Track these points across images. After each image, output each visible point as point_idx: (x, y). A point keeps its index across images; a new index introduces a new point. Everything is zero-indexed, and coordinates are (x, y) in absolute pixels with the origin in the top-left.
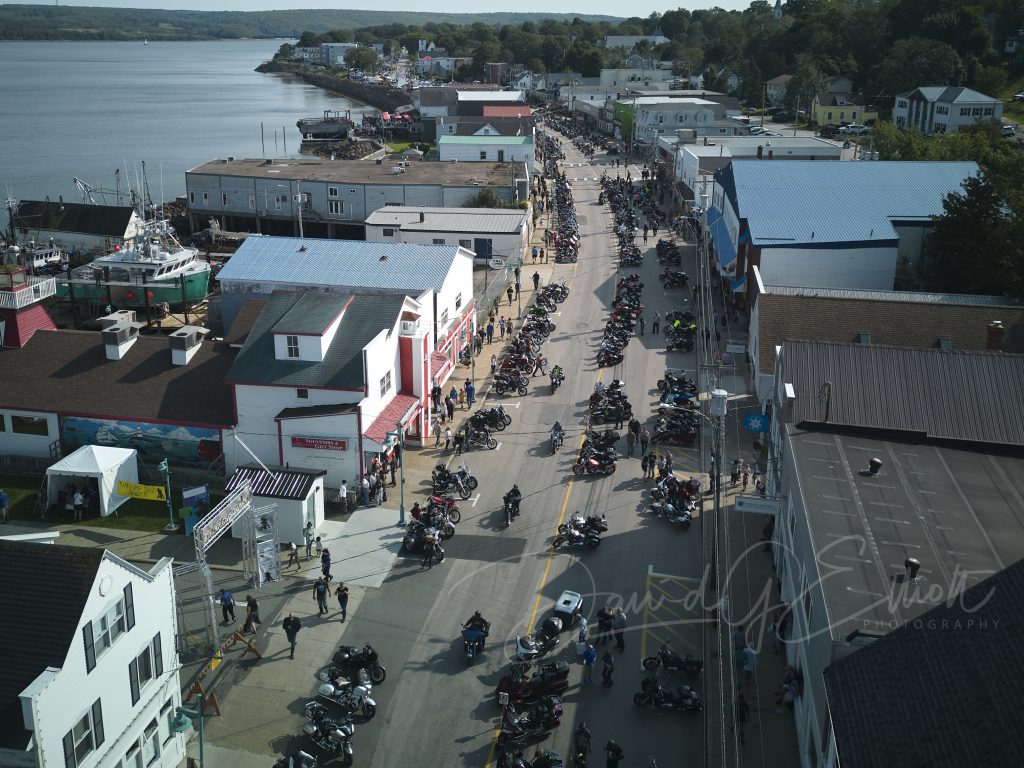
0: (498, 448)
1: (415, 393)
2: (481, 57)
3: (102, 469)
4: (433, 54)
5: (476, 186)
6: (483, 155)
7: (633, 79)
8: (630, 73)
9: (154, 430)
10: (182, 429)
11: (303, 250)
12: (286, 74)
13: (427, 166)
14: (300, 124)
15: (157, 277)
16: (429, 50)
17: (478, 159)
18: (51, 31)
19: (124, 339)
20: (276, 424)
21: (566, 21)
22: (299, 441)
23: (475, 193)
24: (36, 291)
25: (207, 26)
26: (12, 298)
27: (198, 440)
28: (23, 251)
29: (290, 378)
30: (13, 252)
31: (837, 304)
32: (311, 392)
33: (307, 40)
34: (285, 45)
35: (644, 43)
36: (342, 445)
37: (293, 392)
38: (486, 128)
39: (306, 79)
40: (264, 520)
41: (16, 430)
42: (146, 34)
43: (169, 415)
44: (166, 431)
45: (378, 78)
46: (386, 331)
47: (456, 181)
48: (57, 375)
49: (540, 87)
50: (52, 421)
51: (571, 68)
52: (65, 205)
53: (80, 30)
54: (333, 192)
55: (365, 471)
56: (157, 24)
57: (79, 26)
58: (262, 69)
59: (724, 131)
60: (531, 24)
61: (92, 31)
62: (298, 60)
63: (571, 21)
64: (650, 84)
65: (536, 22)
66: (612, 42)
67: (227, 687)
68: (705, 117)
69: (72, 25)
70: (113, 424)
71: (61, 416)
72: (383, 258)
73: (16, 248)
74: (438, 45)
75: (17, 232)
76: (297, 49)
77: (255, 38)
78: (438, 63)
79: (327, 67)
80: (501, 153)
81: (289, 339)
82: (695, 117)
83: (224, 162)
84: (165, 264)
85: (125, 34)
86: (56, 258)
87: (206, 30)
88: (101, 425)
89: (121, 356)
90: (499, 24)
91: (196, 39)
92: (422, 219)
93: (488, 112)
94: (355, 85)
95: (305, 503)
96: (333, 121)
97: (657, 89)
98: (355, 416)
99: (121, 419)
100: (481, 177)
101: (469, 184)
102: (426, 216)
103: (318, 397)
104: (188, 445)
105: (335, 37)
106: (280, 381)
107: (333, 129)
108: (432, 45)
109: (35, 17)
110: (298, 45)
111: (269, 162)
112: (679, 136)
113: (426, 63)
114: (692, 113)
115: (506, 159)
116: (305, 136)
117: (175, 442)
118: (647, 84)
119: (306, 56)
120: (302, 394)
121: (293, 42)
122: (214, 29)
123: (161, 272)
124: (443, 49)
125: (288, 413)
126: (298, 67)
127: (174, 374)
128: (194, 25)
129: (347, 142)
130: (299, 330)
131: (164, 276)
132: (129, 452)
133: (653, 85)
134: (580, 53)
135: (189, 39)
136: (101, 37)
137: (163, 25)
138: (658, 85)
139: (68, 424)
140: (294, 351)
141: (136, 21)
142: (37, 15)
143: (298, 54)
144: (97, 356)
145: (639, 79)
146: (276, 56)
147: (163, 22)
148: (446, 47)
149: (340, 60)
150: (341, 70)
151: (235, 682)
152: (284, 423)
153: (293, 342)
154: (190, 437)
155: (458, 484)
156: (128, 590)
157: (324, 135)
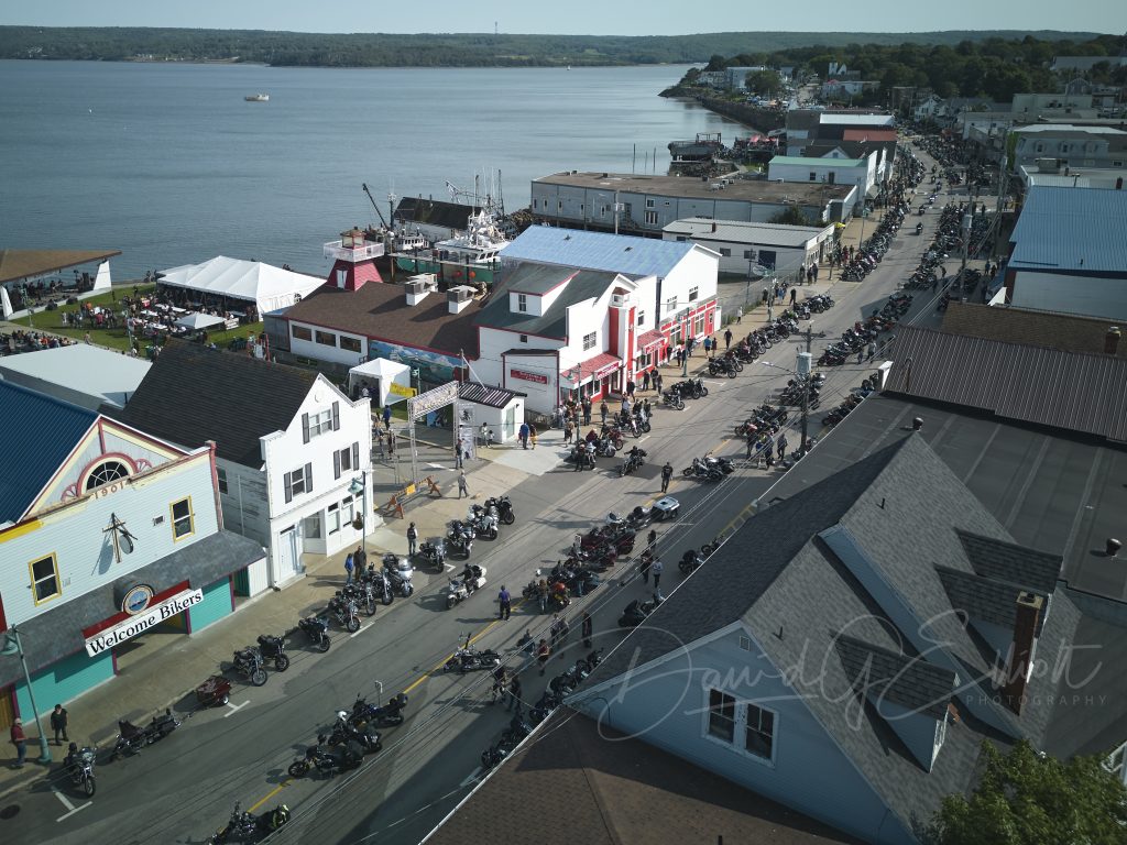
0: (685, 409)
1: (619, 355)
2: (890, 80)
3: (382, 374)
4: (843, 78)
5: (786, 204)
6: (813, 176)
7: (1052, 105)
8: (1050, 98)
9: (426, 356)
10: (444, 357)
11: (568, 238)
12: (687, 99)
13: (750, 185)
14: (671, 147)
15: (479, 261)
16: (839, 73)
17: (807, 180)
18: (489, 59)
19: (419, 291)
20: (501, 359)
21: (1017, 39)
22: (516, 374)
23: (781, 210)
24: (369, 252)
25: (630, 52)
26: (352, 255)
27: (454, 367)
28: (397, 236)
29: (517, 326)
30: (389, 236)
31: (1027, 316)
32: (530, 338)
33: (716, 64)
34: (693, 69)
35: (1102, 67)
36: (544, 379)
37: (517, 336)
38: (835, 151)
39: (706, 104)
40: (466, 413)
41: (342, 347)
42: (572, 60)
43: (437, 346)
44: (433, 358)
45: (773, 103)
46: (594, 299)
47: (769, 199)
48: (373, 312)
49: (941, 113)
50: (364, 341)
51: (986, 93)
52: (434, 203)
53: (513, 57)
54: (650, 203)
55: (561, 403)
56: (583, 51)
57: (514, 52)
58: (666, 94)
59: (1120, 164)
60: (969, 44)
61: (524, 58)
62: (702, 85)
63: (1022, 39)
64: (1072, 112)
65: (975, 42)
66: (1060, 64)
67: (414, 506)
68: (1097, 147)
69: (509, 52)
70: (400, 348)
71: (370, 338)
72: (628, 249)
73: (392, 234)
74: (851, 67)
75: (396, 222)
76: (703, 73)
77: (674, 63)
78: (843, 87)
79: (727, 92)
80: (832, 175)
81: (520, 297)
82: (1084, 147)
83: (568, 174)
84: (486, 251)
85: (551, 60)
86: (419, 245)
87: (628, 55)
88: (393, 348)
89: (416, 303)
90: (929, 45)
91: (616, 65)
92: (714, 230)
93: (848, 136)
94: (747, 109)
95: (504, 412)
96: (704, 144)
97: (1080, 117)
98: (555, 358)
99: (406, 345)
100: (794, 197)
101: (779, 202)
102: (718, 227)
103: (535, 342)
104: (447, 368)
105: (743, 60)
106: (510, 327)
107: (703, 151)
108: (844, 68)
109: (477, 46)
110: (706, 69)
111: (605, 175)
112: (1039, 165)
113: (832, 87)
114: (1081, 141)
115: (836, 181)
116: (675, 158)
117: (439, 367)
118: (1068, 111)
119: (710, 80)
120: (524, 339)
121: (700, 66)
122: (636, 54)
123: (482, 257)
124: (857, 72)
125: (513, 352)
126: (699, 92)
127: (448, 319)
128: (617, 50)
129: (709, 163)
130: (527, 290)
131: (485, 260)
132: (405, 368)
133: (1077, 112)
134: (1002, 75)
135: (610, 64)
136: (530, 63)
137: (588, 51)
138: (1081, 112)
139: (373, 346)
140: (523, 307)
141: (564, 47)
142: (480, 43)
143: (704, 78)
144: (401, 302)
145: (1060, 106)
146: (683, 80)
147: (589, 48)
148: (862, 69)
149: (742, 85)
150: (741, 94)
151: (420, 505)
152: (508, 358)
153: (522, 299)
154: (449, 364)
155: (632, 426)
156: (336, 405)
157: (693, 158)
